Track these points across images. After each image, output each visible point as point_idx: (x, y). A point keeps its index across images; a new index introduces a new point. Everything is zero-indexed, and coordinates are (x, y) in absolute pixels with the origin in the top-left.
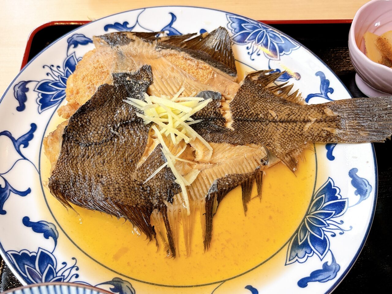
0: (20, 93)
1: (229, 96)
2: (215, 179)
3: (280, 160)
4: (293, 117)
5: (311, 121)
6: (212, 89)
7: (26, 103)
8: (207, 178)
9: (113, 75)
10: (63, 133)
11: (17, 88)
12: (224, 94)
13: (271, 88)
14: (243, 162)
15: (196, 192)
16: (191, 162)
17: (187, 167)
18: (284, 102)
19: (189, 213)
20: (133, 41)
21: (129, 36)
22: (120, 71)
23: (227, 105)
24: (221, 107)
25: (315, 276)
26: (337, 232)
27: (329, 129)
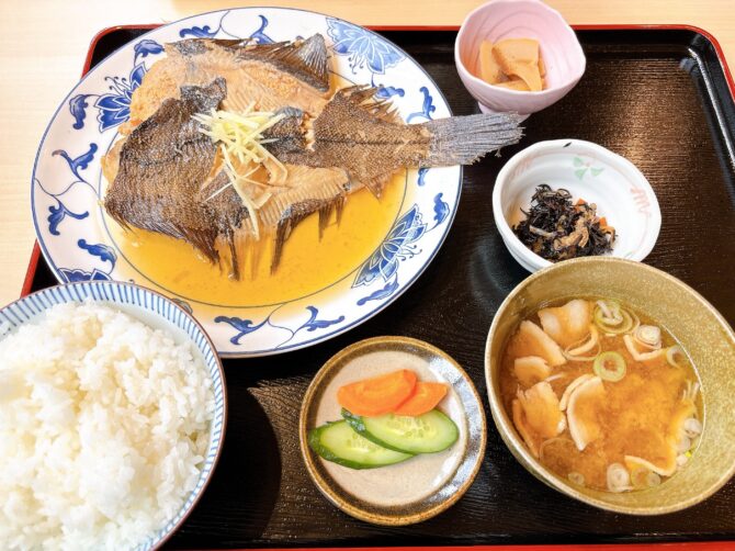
0: (77, 108)
1: (313, 114)
2: (290, 204)
3: (363, 185)
5: (403, 143)
6: (294, 106)
7: (84, 121)
8: (281, 203)
9: (181, 89)
10: (120, 150)
11: (73, 103)
13: (366, 106)
14: (322, 187)
16: (264, 185)
17: (258, 190)
18: (380, 121)
19: (258, 238)
20: (211, 49)
21: (207, 44)
22: (189, 84)
23: (310, 124)
24: (303, 125)
25: (375, 295)
26: (407, 257)
27: (422, 152)
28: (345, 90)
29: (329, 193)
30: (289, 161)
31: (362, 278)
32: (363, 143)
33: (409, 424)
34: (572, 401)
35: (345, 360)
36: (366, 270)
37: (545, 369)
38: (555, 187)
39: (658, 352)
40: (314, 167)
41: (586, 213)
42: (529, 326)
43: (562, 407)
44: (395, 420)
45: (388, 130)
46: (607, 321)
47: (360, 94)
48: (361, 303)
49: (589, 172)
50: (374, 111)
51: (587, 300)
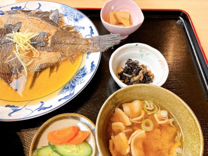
1: (51, 34)
2: (39, 64)
3: (67, 58)
4: (76, 43)
5: (82, 44)
6: (44, 31)
8: (36, 64)
9: (5, 25)
12: (50, 33)
13: (70, 32)
14: (52, 59)
15: (31, 69)
16: (31, 58)
17: (28, 59)
18: (75, 37)
19: (27, 76)
20: (19, 13)
21: (19, 11)
22: (8, 23)
23: (49, 38)
24: (47, 38)
25: (65, 98)
26: (79, 83)
27: (88, 47)
28: (64, 27)
29: (54, 61)
30: (40, 50)
31: (62, 91)
32: (68, 44)
33: (73, 148)
34: (133, 140)
35: (52, 122)
36: (64, 88)
37: (123, 127)
38: (134, 60)
39: (167, 120)
40: (49, 52)
41: (143, 69)
42: (118, 110)
43: (129, 143)
44: (68, 146)
45: (77, 40)
46: (148, 108)
47: (69, 28)
48: (59, 100)
49: (145, 55)
50: (73, 34)
51: (141, 100)
